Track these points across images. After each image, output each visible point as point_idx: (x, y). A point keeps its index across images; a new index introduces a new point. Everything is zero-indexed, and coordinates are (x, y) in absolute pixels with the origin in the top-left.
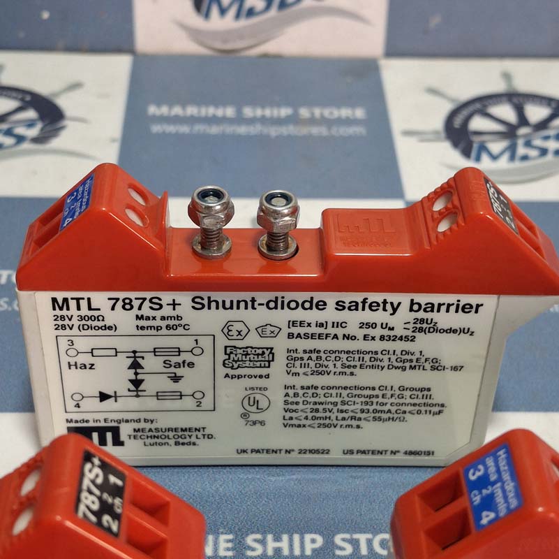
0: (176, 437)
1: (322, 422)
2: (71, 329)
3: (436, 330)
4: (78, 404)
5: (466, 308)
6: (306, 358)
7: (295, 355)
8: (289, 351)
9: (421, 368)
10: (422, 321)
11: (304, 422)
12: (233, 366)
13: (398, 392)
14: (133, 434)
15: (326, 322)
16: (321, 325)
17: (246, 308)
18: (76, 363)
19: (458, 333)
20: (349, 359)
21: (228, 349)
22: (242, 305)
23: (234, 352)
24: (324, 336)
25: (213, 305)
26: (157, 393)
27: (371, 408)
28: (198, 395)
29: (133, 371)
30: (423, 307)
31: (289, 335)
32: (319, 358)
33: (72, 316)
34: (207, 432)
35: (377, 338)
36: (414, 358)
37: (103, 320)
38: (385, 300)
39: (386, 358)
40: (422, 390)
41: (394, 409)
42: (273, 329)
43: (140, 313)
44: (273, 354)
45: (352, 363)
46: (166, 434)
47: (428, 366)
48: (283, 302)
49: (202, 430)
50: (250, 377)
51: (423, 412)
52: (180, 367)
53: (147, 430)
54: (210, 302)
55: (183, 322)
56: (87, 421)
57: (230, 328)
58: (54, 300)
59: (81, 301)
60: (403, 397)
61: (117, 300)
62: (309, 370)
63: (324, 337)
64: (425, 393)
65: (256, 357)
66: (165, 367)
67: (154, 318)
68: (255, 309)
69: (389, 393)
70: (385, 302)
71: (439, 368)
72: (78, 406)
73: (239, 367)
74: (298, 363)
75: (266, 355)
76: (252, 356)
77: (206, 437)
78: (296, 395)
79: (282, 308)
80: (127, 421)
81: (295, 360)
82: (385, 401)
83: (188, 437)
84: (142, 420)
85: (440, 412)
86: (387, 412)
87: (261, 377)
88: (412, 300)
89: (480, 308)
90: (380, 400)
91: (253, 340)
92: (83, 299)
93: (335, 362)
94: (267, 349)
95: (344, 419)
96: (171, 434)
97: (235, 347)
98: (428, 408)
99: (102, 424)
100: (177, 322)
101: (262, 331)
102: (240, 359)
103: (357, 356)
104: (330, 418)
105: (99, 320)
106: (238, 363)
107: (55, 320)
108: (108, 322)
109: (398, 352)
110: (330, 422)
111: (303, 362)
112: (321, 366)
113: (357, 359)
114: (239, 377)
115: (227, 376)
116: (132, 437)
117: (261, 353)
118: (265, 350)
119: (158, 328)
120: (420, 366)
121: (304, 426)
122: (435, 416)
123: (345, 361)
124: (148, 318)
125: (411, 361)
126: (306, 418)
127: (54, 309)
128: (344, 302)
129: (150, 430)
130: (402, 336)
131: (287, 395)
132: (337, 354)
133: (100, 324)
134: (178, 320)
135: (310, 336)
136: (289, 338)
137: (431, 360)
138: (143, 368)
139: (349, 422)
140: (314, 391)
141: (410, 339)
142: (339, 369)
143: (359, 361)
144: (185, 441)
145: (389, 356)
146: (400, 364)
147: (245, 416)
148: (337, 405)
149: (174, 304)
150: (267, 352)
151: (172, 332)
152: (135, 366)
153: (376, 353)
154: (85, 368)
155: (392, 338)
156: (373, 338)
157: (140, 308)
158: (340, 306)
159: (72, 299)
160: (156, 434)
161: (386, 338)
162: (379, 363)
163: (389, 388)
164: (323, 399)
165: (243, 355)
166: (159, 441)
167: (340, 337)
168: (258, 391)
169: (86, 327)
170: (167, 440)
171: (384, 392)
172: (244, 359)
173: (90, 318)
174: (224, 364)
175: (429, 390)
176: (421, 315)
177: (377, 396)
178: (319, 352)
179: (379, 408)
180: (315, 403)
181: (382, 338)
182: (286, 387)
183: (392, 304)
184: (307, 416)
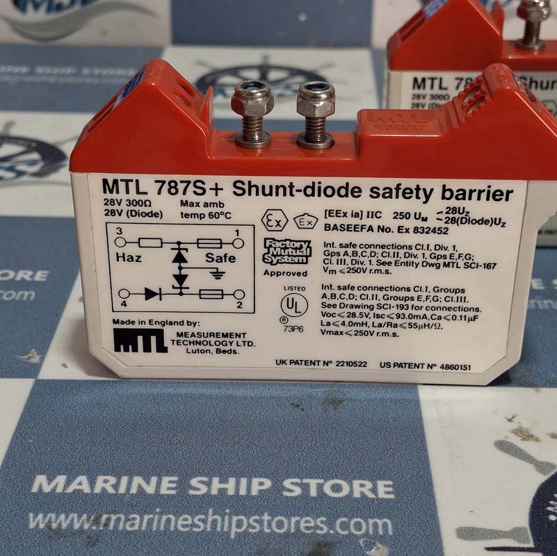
0: (217, 343)
1: (359, 328)
2: (120, 215)
3: (469, 221)
4: (124, 302)
5: (496, 196)
6: (342, 254)
7: (331, 250)
8: (326, 245)
9: (455, 264)
10: (454, 210)
11: (341, 328)
12: (272, 261)
13: (433, 294)
14: (176, 338)
15: (362, 211)
16: (356, 215)
17: (285, 195)
18: (124, 254)
19: (490, 223)
20: (385, 254)
21: (268, 241)
22: (281, 190)
23: (273, 246)
24: (360, 227)
25: (254, 190)
26: (200, 290)
27: (407, 313)
28: (239, 295)
29: (178, 264)
30: (455, 194)
31: (326, 227)
32: (355, 253)
33: (121, 200)
34: (247, 338)
35: (411, 230)
36: (447, 253)
37: (150, 206)
38: (418, 186)
39: (420, 253)
40: (456, 291)
41: (429, 314)
42: (310, 219)
43: (184, 198)
44: (311, 248)
45: (387, 260)
46: (208, 339)
47: (461, 263)
48: (319, 188)
49: (242, 335)
50: (289, 274)
51: (458, 318)
52: (221, 262)
53: (190, 334)
54: (250, 187)
55: (225, 210)
56: (133, 323)
57: (270, 217)
58: (105, 182)
59: (130, 183)
60: (438, 300)
61: (163, 182)
62: (346, 267)
63: (360, 229)
64: (460, 295)
65: (294, 251)
66: (207, 261)
67: (198, 204)
68: (293, 196)
69: (424, 295)
70: (418, 188)
71: (473, 265)
72: (124, 304)
73: (278, 262)
74: (334, 259)
75: (304, 249)
76: (290, 250)
77: (246, 343)
78: (333, 296)
79: (319, 195)
80: (171, 323)
81: (332, 256)
82: (420, 304)
83: (229, 344)
84: (185, 323)
85: (475, 318)
86: (423, 318)
87: (299, 274)
88: (444, 186)
89: (510, 194)
90: (416, 303)
91: (291, 232)
92: (132, 181)
93: (370, 258)
94: (305, 242)
95: (380, 325)
96: (213, 340)
97: (274, 239)
98: (463, 313)
99: (147, 326)
100: (219, 210)
101: (299, 220)
102: (279, 254)
103: (391, 251)
104: (366, 324)
105: (146, 206)
106: (277, 258)
107: (106, 204)
108: (155, 209)
109: (432, 247)
110: (366, 329)
111: (339, 258)
112: (357, 262)
113: (391, 254)
114: (278, 274)
115: (266, 272)
116: (175, 342)
117: (299, 247)
118: (303, 243)
119: (201, 216)
120: (453, 263)
121: (341, 333)
122: (470, 322)
123: (380, 258)
124: (192, 205)
125: (445, 257)
126: (343, 324)
127: (105, 192)
128: (378, 189)
129: (193, 335)
130: (435, 228)
131: (324, 296)
132: (372, 249)
133: (147, 210)
134: (220, 207)
135: (346, 227)
136: (325, 230)
137: (464, 256)
138: (187, 262)
139: (385, 329)
140: (350, 291)
141: (443, 231)
142: (375, 267)
143: (394, 257)
144: (227, 348)
145: (423, 251)
146: (434, 261)
147: (283, 319)
148: (373, 309)
149: (217, 189)
150: (305, 246)
151: (214, 221)
152: (179, 259)
153: (410, 247)
154: (133, 261)
155: (426, 230)
156: (407, 231)
157: (184, 193)
158: (375, 193)
159: (121, 180)
160: (198, 340)
161: (420, 230)
162: (413, 259)
163: (424, 289)
164: (359, 302)
165: (281, 248)
166: (201, 347)
167: (375, 229)
168: (297, 291)
169: (134, 213)
170: (208, 347)
171: (419, 293)
172: (283, 254)
173: (138, 203)
174: (264, 259)
175: (463, 291)
176: (453, 203)
177: (412, 299)
178: (354, 246)
179: (415, 312)
180: (352, 306)
181: (416, 230)
182: (323, 287)
183: (424, 190)
184: (344, 322)
